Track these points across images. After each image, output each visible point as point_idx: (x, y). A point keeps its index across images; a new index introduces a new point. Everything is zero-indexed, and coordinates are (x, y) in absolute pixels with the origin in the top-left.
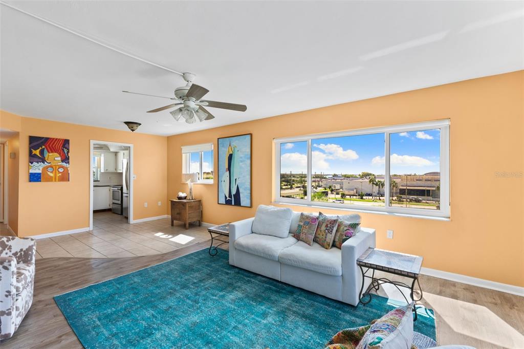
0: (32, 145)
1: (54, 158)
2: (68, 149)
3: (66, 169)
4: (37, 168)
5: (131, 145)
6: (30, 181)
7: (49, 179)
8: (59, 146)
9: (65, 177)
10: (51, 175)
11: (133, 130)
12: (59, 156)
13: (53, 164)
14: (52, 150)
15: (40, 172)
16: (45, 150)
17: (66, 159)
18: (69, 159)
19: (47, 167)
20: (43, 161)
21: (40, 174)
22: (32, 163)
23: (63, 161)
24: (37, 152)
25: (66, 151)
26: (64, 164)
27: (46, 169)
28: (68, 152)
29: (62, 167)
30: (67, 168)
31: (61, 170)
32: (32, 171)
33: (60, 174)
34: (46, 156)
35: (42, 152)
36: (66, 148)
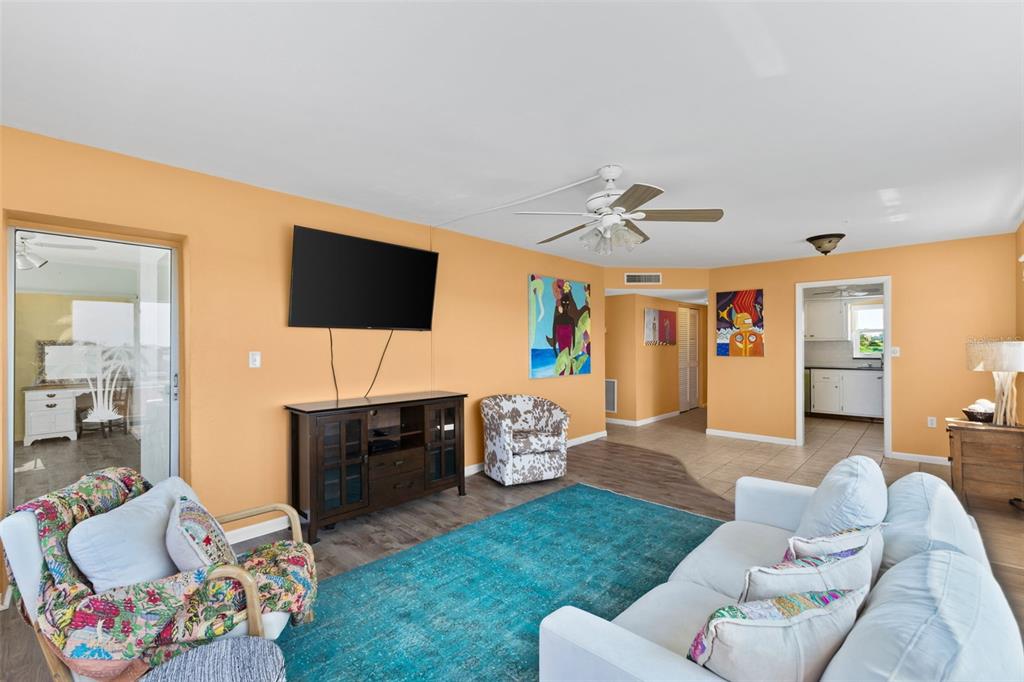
0: (721, 303)
1: (744, 320)
2: (762, 305)
3: (758, 337)
4: (725, 336)
5: (887, 280)
6: (718, 355)
7: (738, 353)
8: (749, 300)
9: (757, 350)
10: (740, 345)
11: (826, 252)
12: (749, 316)
13: (742, 330)
14: (742, 309)
15: (727, 341)
16: (734, 311)
17: (758, 322)
18: (762, 320)
19: (735, 335)
20: (731, 325)
21: (727, 345)
22: (719, 330)
23: (755, 324)
24: (724, 314)
25: (758, 307)
26: (756, 329)
27: (734, 337)
28: (761, 310)
29: (755, 334)
30: (761, 335)
31: (753, 339)
32: (719, 341)
33: (751, 345)
34: (734, 318)
35: (730, 314)
36: (759, 304)
